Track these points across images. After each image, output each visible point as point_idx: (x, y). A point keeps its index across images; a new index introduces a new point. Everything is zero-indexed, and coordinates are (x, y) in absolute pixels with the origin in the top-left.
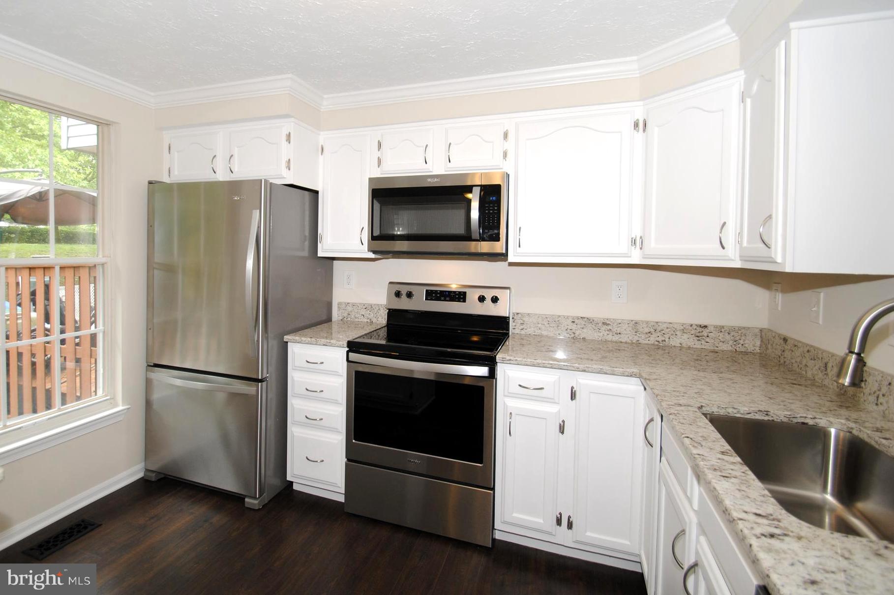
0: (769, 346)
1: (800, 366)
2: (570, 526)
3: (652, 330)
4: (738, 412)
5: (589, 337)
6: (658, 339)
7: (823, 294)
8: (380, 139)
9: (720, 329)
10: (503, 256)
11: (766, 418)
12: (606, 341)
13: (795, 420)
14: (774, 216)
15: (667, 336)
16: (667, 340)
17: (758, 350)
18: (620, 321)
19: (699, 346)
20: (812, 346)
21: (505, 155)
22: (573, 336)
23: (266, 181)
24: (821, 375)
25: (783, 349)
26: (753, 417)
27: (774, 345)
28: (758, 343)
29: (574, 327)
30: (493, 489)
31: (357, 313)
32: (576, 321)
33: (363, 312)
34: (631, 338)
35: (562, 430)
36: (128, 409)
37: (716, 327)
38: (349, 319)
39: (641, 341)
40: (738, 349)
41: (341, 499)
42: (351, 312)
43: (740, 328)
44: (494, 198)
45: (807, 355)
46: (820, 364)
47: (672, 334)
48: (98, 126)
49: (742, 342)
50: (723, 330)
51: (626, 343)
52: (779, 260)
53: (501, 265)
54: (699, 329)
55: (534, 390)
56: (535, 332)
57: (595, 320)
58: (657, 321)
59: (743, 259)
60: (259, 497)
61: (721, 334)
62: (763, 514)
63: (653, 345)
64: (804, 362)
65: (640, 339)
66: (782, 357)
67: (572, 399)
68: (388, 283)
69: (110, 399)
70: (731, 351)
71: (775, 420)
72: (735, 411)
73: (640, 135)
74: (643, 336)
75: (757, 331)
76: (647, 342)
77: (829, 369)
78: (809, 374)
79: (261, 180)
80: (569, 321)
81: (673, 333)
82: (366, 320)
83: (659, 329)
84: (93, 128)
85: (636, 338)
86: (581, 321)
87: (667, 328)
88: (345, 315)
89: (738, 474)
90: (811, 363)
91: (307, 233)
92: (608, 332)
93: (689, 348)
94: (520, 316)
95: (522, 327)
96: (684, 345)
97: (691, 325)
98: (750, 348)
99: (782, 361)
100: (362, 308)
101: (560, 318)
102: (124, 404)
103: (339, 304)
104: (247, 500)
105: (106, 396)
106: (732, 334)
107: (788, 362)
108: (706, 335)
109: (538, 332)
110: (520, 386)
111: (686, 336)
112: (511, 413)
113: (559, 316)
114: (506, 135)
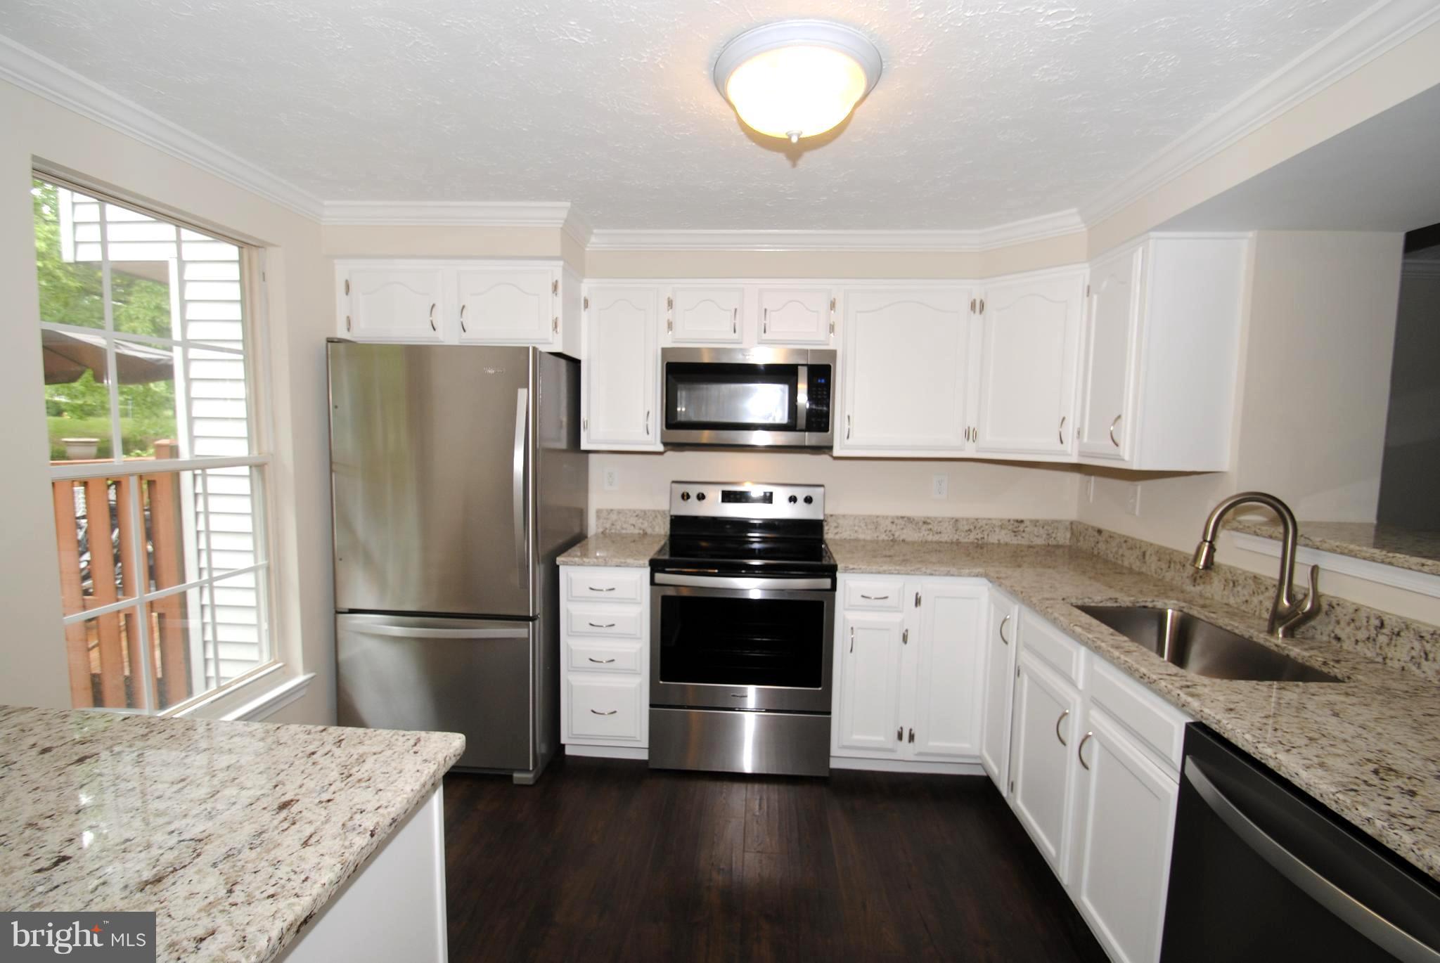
0: (1081, 539)
1: (1116, 556)
2: (912, 738)
3: (972, 527)
4: (1093, 602)
5: (909, 539)
6: (977, 537)
7: (1140, 486)
8: (671, 296)
9: (1035, 523)
10: (826, 449)
11: (1115, 605)
12: (926, 542)
13: (1138, 605)
14: (1123, 417)
15: (986, 533)
16: (986, 537)
17: (1068, 543)
18: (940, 519)
19: (1015, 542)
20: (1128, 537)
21: (832, 328)
22: (891, 538)
23: (535, 349)
24: (1138, 563)
25: (1096, 540)
26: (1105, 605)
27: (1087, 537)
28: (1068, 535)
29: (893, 528)
30: (829, 713)
31: (625, 522)
32: (896, 521)
33: (633, 520)
34: (951, 537)
35: (905, 639)
36: (312, 678)
37: (1031, 521)
38: (613, 531)
39: (962, 540)
40: (1050, 543)
41: (644, 756)
42: (616, 521)
43: (1054, 521)
44: (823, 381)
45: (1124, 545)
46: (1137, 552)
47: (991, 531)
48: (239, 247)
49: (1054, 535)
50: (1038, 524)
51: (946, 542)
52: (1127, 457)
53: (823, 459)
54: (1016, 524)
55: (876, 600)
56: (850, 536)
57: (916, 519)
58: (976, 517)
59: (1081, 454)
60: (533, 770)
61: (1036, 529)
62: (1172, 674)
63: (972, 543)
64: (1121, 552)
65: (960, 538)
66: (1096, 549)
67: (916, 605)
68: (671, 481)
69: (284, 666)
70: (1044, 545)
71: (1123, 606)
72: (1090, 601)
73: (976, 317)
74: (963, 534)
75: (1068, 523)
76: (966, 540)
77: (1147, 557)
78: (1126, 564)
79: (528, 348)
80: (888, 522)
81: (991, 529)
82: (637, 531)
83: (979, 526)
84: (232, 251)
85: (956, 537)
86: (900, 521)
87: (986, 525)
88: (608, 526)
89: (1135, 649)
90: (1127, 553)
91: (564, 419)
92: (928, 532)
93: (1006, 544)
94: (834, 518)
95: (836, 531)
96: (1002, 541)
97: (1009, 521)
98: (1061, 542)
99: (1096, 552)
100: (631, 516)
101: (878, 519)
102: (306, 671)
103: (599, 512)
104: (516, 775)
105: (276, 663)
106: (1046, 527)
107: (1102, 553)
108: (1022, 530)
109: (854, 536)
110: (863, 596)
111: (1003, 532)
112: (852, 628)
113: (878, 517)
114: (833, 305)
